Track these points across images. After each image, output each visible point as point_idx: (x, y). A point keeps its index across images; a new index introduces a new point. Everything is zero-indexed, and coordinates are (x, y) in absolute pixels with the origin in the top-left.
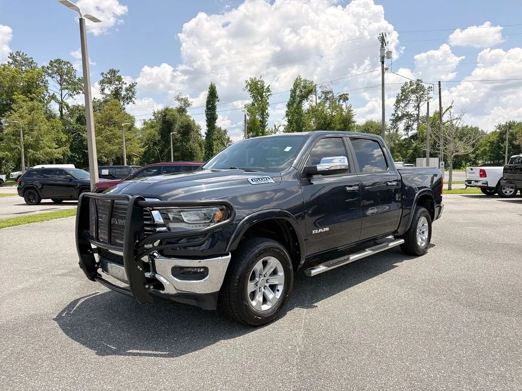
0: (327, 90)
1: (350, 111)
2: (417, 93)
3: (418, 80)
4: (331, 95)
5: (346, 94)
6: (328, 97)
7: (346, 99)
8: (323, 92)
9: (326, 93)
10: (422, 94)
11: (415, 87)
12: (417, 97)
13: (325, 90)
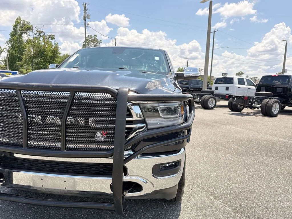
0: (40, 30)
1: (57, 46)
2: (94, 42)
3: (95, 36)
4: (43, 34)
5: (53, 35)
6: (41, 34)
7: (53, 38)
8: (38, 31)
9: (40, 32)
10: (97, 44)
11: (93, 38)
12: (94, 45)
13: (38, 30)
